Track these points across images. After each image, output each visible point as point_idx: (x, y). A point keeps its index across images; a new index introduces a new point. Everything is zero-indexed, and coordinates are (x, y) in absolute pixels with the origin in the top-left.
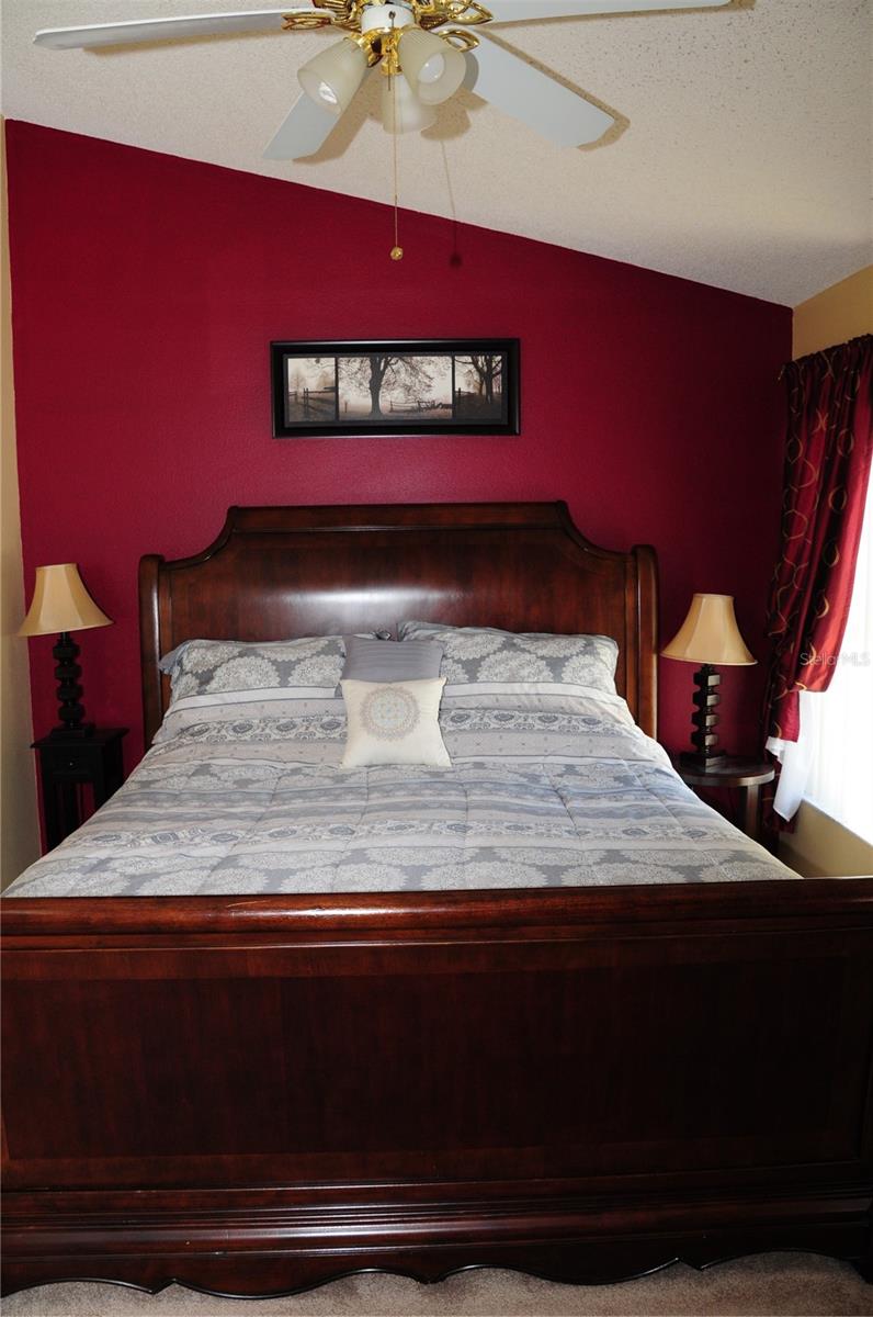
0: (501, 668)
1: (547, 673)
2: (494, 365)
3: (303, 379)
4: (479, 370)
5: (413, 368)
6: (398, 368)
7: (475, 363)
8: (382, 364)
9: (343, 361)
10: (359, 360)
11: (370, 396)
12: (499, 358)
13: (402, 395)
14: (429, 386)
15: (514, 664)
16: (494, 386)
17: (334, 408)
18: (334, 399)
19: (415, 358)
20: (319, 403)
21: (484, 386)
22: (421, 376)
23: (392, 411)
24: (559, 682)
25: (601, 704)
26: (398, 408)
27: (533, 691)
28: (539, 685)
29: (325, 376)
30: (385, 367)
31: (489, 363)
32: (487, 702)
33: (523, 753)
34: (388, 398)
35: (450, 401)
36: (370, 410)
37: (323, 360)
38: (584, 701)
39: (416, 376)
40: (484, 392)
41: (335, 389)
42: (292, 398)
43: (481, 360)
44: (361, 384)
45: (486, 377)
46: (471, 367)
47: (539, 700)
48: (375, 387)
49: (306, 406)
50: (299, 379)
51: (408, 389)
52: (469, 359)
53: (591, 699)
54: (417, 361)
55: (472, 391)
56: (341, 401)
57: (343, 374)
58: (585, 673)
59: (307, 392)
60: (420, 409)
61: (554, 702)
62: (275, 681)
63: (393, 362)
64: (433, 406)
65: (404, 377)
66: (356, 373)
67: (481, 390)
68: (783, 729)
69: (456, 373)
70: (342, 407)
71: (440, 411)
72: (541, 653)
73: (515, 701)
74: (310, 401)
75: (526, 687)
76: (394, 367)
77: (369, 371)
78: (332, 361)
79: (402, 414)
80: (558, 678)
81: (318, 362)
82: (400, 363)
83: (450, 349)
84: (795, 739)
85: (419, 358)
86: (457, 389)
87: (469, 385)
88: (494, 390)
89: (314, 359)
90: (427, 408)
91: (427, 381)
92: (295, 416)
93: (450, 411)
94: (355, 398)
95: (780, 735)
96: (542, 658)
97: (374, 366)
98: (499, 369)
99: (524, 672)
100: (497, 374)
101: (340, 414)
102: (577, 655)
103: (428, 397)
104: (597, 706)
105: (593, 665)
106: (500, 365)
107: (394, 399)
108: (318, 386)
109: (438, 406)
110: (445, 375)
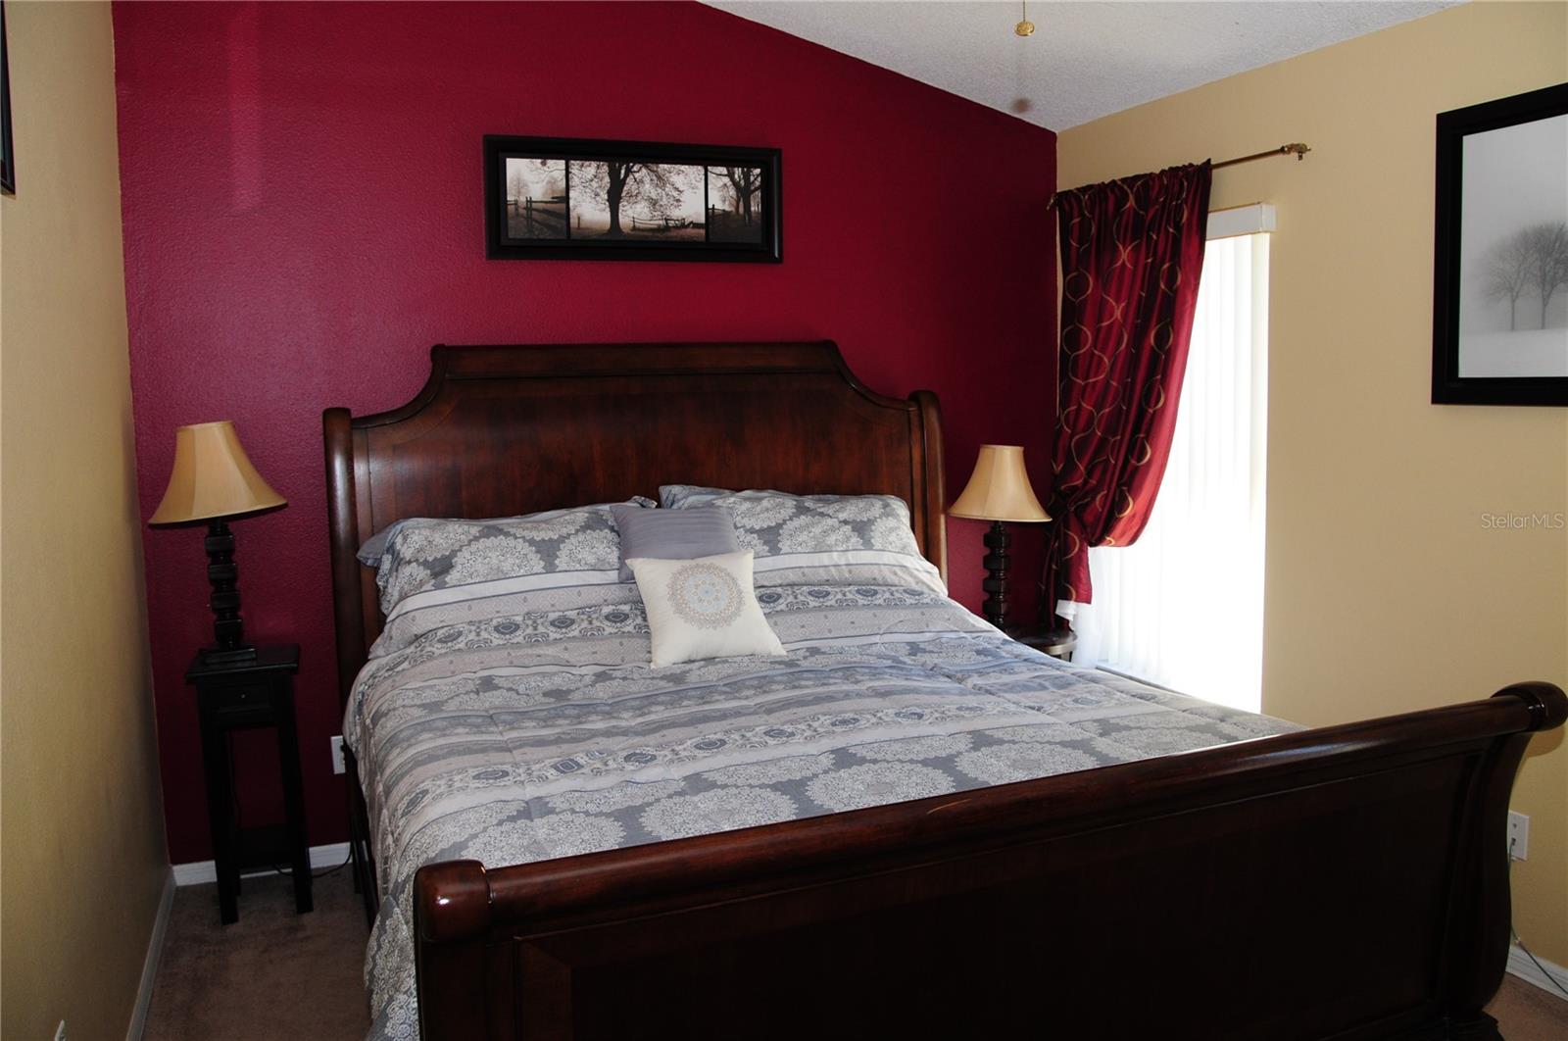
0: (803, 537)
1: (855, 540)
2: (752, 179)
3: (526, 185)
4: (735, 184)
5: (659, 178)
6: (641, 179)
7: (731, 175)
8: (623, 172)
9: (575, 165)
10: (594, 164)
11: (608, 209)
12: (758, 171)
13: (646, 210)
14: (678, 201)
15: (817, 530)
16: (752, 204)
17: (564, 222)
18: (564, 211)
19: (660, 165)
20: (545, 216)
21: (741, 203)
22: (668, 188)
23: (634, 228)
24: (870, 549)
25: (916, 572)
26: (642, 226)
27: (843, 562)
28: (850, 554)
29: (552, 182)
30: (626, 176)
31: (746, 176)
32: (792, 577)
34: (630, 213)
35: (702, 220)
36: (608, 226)
37: (550, 162)
38: (897, 570)
39: (663, 187)
40: (741, 210)
41: (566, 199)
42: (511, 209)
43: (738, 172)
44: (597, 195)
45: (743, 192)
46: (726, 180)
47: (850, 572)
48: (614, 198)
49: (529, 218)
50: (521, 185)
51: (654, 203)
52: (723, 170)
53: (905, 567)
54: (665, 170)
55: (727, 208)
56: (573, 214)
57: (575, 181)
58: (893, 537)
59: (530, 201)
60: (667, 228)
61: (866, 573)
62: (538, 565)
63: (635, 169)
64: (683, 226)
65: (648, 188)
66: (592, 180)
67: (737, 208)
68: (1077, 592)
69: (709, 187)
70: (573, 221)
71: (690, 231)
72: (842, 516)
73: (823, 575)
74: (534, 212)
75: (835, 557)
76: (636, 175)
77: (607, 179)
78: (562, 163)
79: (646, 233)
80: (868, 545)
81: (543, 164)
82: (644, 170)
83: (702, 156)
84: (1088, 601)
85: (666, 166)
86: (710, 206)
87: (724, 201)
88: (752, 209)
89: (539, 161)
90: (676, 227)
91: (675, 194)
92: (516, 230)
93: (703, 231)
94: (590, 210)
95: (1074, 596)
96: (846, 522)
97: (614, 174)
98: (757, 183)
99: (832, 539)
100: (756, 189)
101: (572, 230)
102: (880, 517)
103: (677, 214)
104: (911, 575)
105: (896, 528)
106: (759, 179)
107: (635, 214)
108: (544, 195)
109: (689, 224)
110: (697, 188)
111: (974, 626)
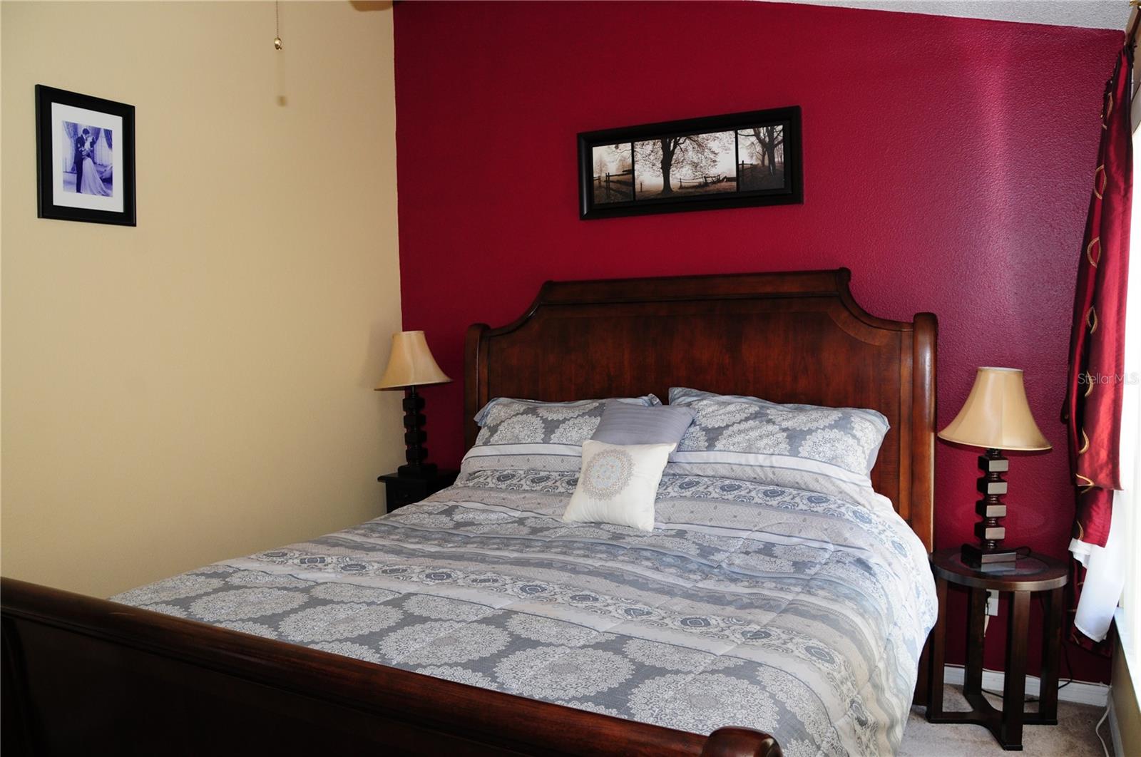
0: (739, 438)
1: (784, 446)
2: (775, 134)
3: (605, 165)
4: (761, 141)
5: (699, 145)
6: (686, 148)
7: (757, 135)
8: (672, 145)
9: (638, 145)
10: (651, 142)
11: (662, 175)
12: (780, 127)
13: (690, 172)
14: (715, 161)
15: (754, 434)
16: (776, 156)
17: (631, 188)
18: (631, 180)
19: (700, 135)
20: (619, 185)
21: (766, 156)
22: (707, 152)
23: (681, 187)
24: (796, 456)
25: (838, 482)
26: (687, 185)
27: (767, 463)
28: (774, 457)
29: (623, 160)
30: (675, 147)
31: (770, 134)
32: (722, 471)
33: (732, 526)
34: (678, 176)
35: (734, 174)
36: (662, 188)
37: (621, 146)
38: (820, 479)
39: (702, 153)
40: (767, 162)
41: (632, 171)
42: (596, 183)
43: (763, 131)
44: (654, 165)
45: (768, 147)
46: (754, 139)
47: (774, 474)
48: (666, 166)
49: (608, 188)
50: (602, 165)
51: (695, 165)
52: (751, 131)
53: (827, 476)
54: (703, 139)
55: (755, 162)
56: (637, 182)
57: (638, 157)
58: (826, 448)
59: (608, 176)
60: (706, 184)
61: (788, 477)
63: (681, 141)
64: (719, 181)
65: (692, 155)
66: (650, 155)
67: (763, 161)
69: (739, 147)
70: (637, 187)
71: (724, 184)
72: (785, 424)
73: (749, 473)
74: (611, 184)
75: (761, 459)
76: (682, 146)
77: (661, 152)
78: (629, 145)
79: (690, 190)
80: (794, 452)
81: (617, 148)
82: (688, 141)
83: (732, 123)
85: (704, 135)
86: (740, 162)
87: (752, 157)
88: (776, 160)
89: (614, 146)
90: (713, 183)
91: (712, 156)
92: (600, 197)
93: (734, 184)
94: (649, 178)
96: (784, 430)
97: (665, 148)
98: (780, 138)
99: (761, 444)
100: (779, 143)
101: (637, 194)
102: (823, 429)
103: (714, 172)
104: (834, 484)
105: (838, 440)
106: (782, 134)
107: (683, 176)
108: (618, 169)
109: (723, 179)
110: (729, 149)
111: (846, 539)
